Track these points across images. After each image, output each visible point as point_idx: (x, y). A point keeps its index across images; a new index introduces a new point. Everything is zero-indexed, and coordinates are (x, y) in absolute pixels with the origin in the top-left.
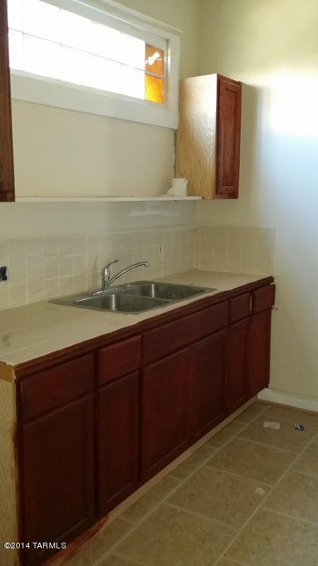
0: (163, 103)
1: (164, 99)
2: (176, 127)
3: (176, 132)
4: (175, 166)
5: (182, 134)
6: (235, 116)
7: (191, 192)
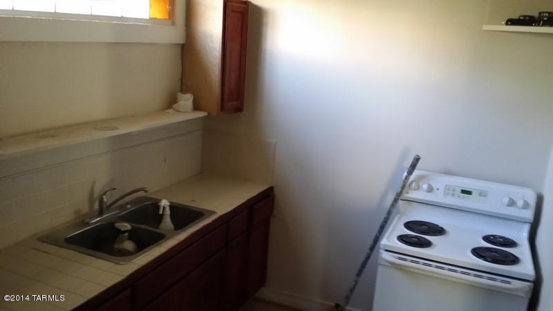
0: (170, 18)
1: (171, 14)
2: (182, 42)
3: (183, 46)
4: (182, 79)
5: (188, 49)
6: (242, 36)
7: (197, 107)
